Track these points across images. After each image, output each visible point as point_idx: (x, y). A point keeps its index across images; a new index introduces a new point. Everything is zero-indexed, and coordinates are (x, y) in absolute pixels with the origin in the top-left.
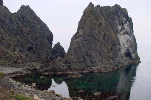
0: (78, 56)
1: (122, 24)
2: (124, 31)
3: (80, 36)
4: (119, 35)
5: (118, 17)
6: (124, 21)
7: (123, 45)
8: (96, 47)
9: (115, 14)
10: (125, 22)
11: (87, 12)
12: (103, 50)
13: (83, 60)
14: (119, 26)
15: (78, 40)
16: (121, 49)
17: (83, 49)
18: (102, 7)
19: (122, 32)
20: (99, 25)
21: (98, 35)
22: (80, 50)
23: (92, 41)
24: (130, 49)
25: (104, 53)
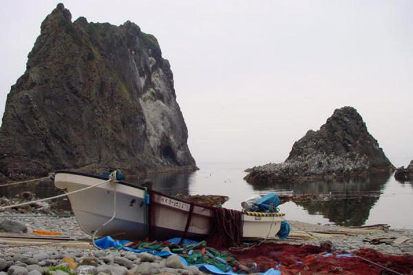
0: (29, 137)
1: (146, 72)
2: (154, 91)
3: (33, 84)
4: (140, 99)
5: (135, 54)
6: (151, 66)
7: (152, 127)
8: (81, 116)
9: (129, 45)
10: (155, 68)
11: (52, 26)
12: (100, 125)
13: (44, 149)
14: (141, 76)
15: (26, 94)
16: (149, 135)
17: (42, 119)
18: (92, 23)
19: (148, 94)
20: (86, 58)
21: (85, 85)
22: (35, 122)
23: (67, 100)
24: (171, 138)
25: (103, 133)
